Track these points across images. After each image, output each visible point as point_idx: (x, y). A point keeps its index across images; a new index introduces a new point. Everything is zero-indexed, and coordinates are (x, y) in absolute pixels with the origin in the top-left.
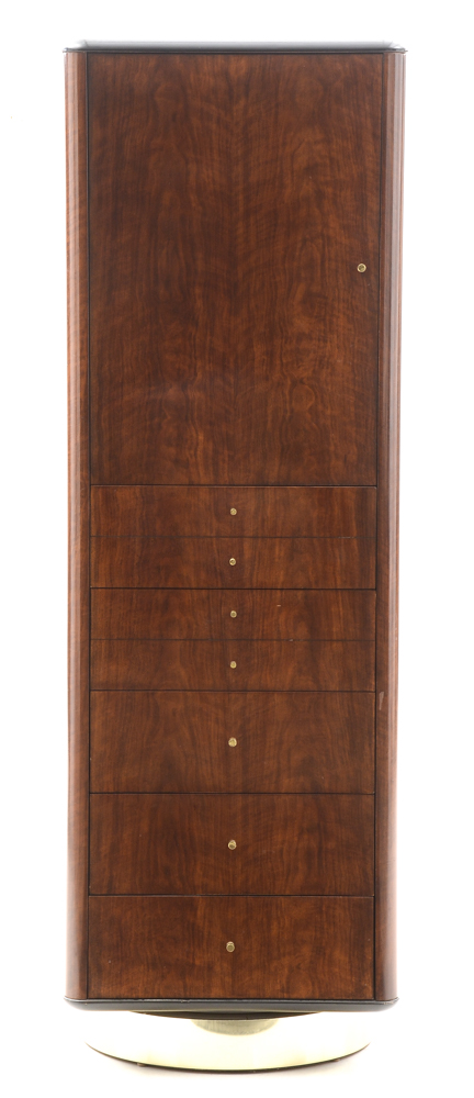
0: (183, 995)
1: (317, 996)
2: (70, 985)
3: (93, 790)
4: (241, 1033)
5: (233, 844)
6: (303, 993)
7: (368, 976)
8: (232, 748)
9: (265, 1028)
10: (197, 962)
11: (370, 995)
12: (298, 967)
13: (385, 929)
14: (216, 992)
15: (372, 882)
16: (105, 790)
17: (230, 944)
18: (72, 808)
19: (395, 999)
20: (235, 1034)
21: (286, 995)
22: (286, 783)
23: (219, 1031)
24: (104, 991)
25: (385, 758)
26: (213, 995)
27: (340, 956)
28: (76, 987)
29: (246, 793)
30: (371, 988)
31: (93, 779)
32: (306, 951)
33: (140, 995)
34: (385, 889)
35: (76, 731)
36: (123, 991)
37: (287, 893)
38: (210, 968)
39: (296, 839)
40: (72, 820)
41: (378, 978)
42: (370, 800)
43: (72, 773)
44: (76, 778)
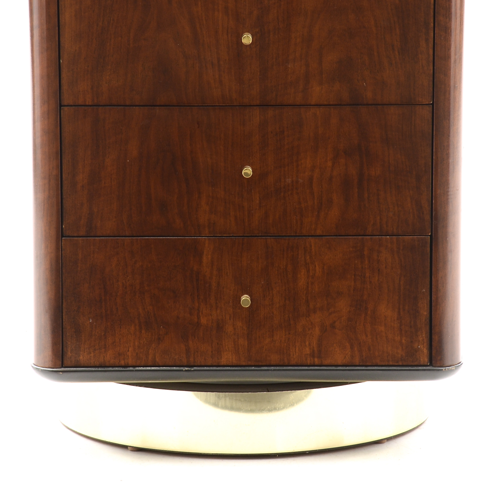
0: (185, 361)
1: (357, 361)
2: (39, 351)
3: (65, 102)
4: (261, 410)
5: (248, 171)
6: (339, 357)
7: (423, 336)
8: (247, 46)
9: (292, 405)
10: (203, 321)
11: (425, 359)
12: (333, 326)
13: (445, 276)
14: (227, 357)
15: (428, 217)
16: (80, 102)
17: (245, 297)
18: (38, 124)
19: (458, 365)
21: (317, 361)
22: (317, 92)
24: (83, 358)
25: (447, 57)
26: (223, 361)
27: (386, 311)
28: (48, 352)
29: (264, 105)
30: (426, 351)
31: (65, 87)
32: (343, 306)
33: (130, 362)
34: (445, 227)
35: (41, 25)
36: (109, 357)
37: (319, 232)
38: (220, 327)
39: (330, 164)
40: (39, 140)
41: (435, 338)
42: (426, 112)
43: (37, 78)
44: (42, 87)
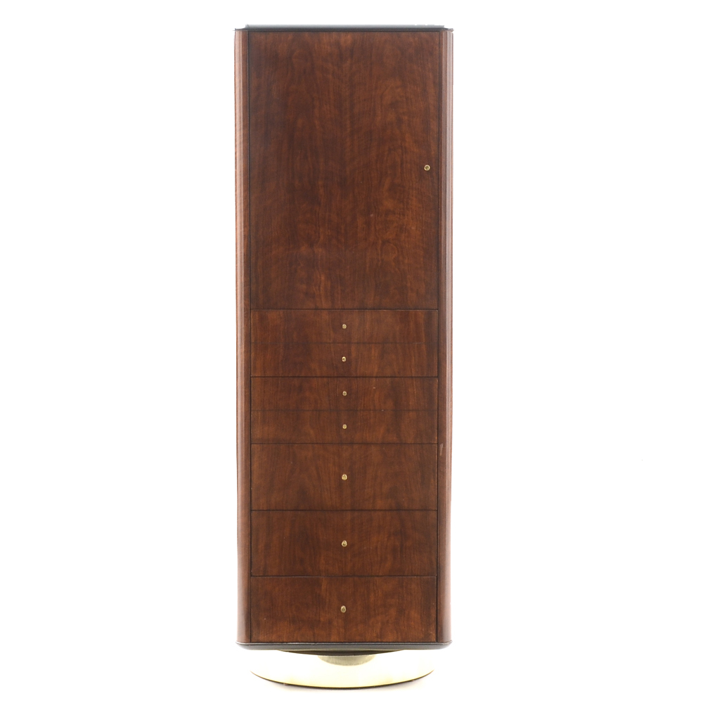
0: (312, 640)
1: (400, 640)
2: (239, 634)
3: (253, 509)
4: (351, 664)
5: (345, 543)
6: (391, 637)
7: (433, 627)
8: (344, 481)
9: (367, 661)
10: (322, 619)
11: (433, 638)
12: (388, 622)
13: (444, 597)
14: (334, 638)
15: (435, 567)
16: (261, 508)
17: (343, 607)
18: (240, 520)
19: (449, 642)
20: (346, 665)
21: (379, 640)
22: (380, 504)
23: (336, 664)
24: (261, 638)
25: (444, 487)
26: (332, 640)
27: (415, 614)
28: (244, 635)
29: (353, 510)
30: (434, 635)
31: (253, 501)
32: (393, 612)
33: (285, 640)
34: (444, 571)
35: (242, 471)
36: (274, 637)
37: (380, 574)
38: (330, 622)
39: (386, 539)
40: (240, 528)
41: (439, 628)
42: (433, 514)
43: (240, 497)
44: (242, 500)
